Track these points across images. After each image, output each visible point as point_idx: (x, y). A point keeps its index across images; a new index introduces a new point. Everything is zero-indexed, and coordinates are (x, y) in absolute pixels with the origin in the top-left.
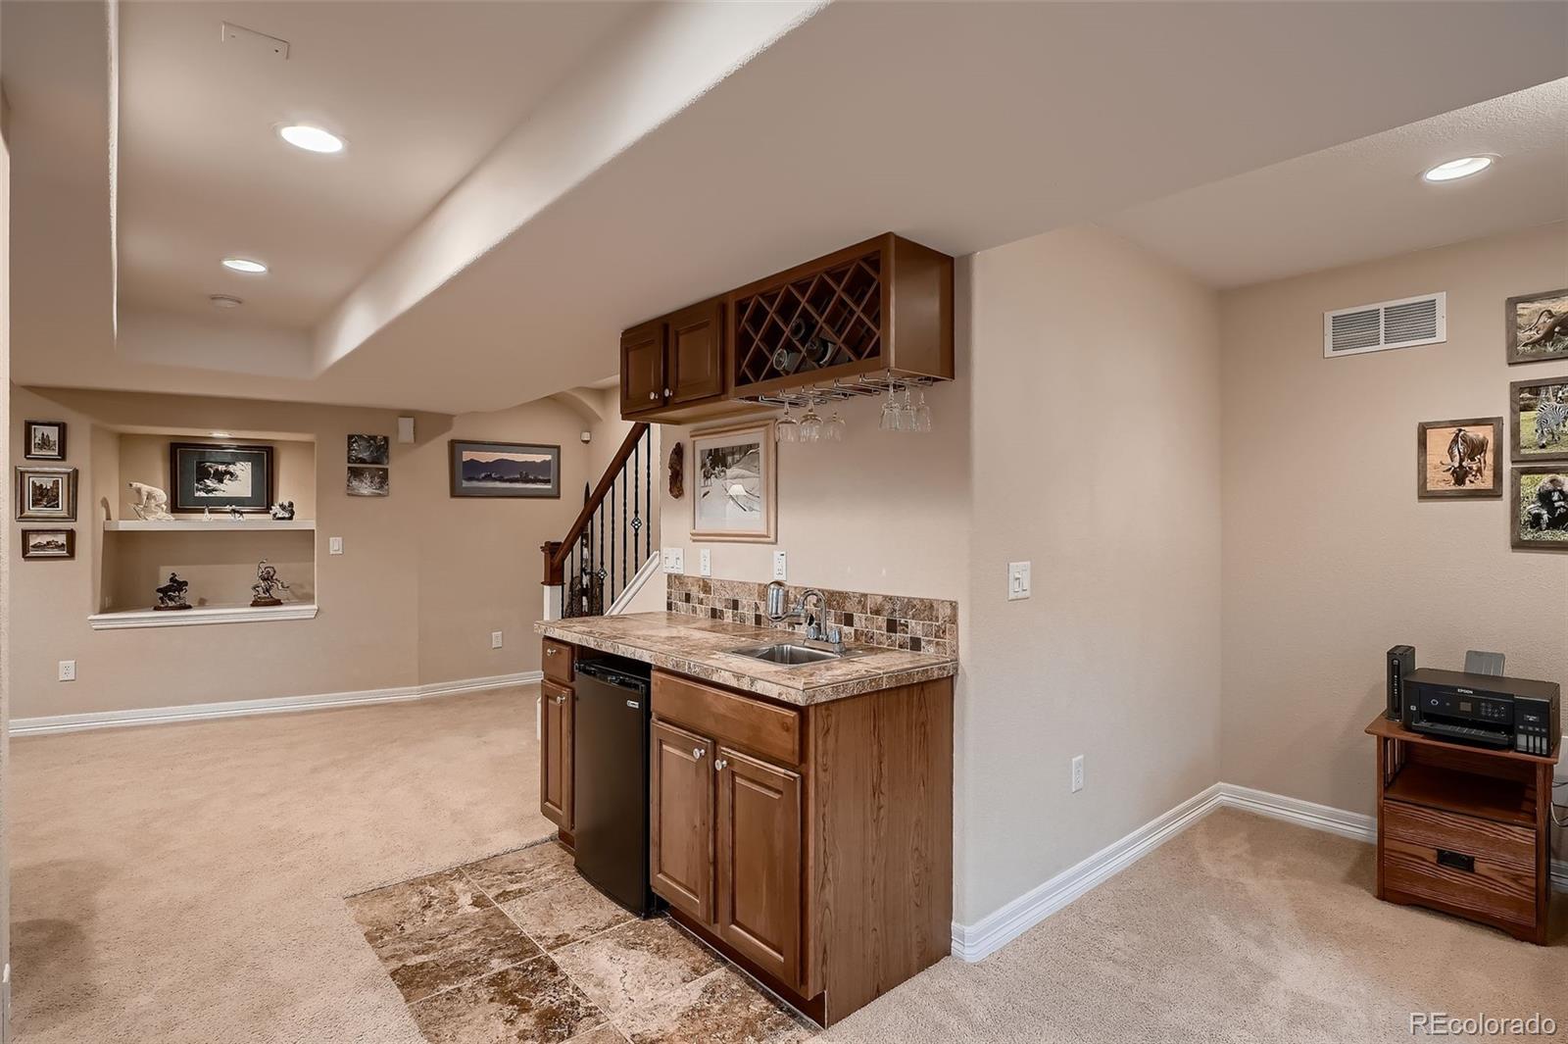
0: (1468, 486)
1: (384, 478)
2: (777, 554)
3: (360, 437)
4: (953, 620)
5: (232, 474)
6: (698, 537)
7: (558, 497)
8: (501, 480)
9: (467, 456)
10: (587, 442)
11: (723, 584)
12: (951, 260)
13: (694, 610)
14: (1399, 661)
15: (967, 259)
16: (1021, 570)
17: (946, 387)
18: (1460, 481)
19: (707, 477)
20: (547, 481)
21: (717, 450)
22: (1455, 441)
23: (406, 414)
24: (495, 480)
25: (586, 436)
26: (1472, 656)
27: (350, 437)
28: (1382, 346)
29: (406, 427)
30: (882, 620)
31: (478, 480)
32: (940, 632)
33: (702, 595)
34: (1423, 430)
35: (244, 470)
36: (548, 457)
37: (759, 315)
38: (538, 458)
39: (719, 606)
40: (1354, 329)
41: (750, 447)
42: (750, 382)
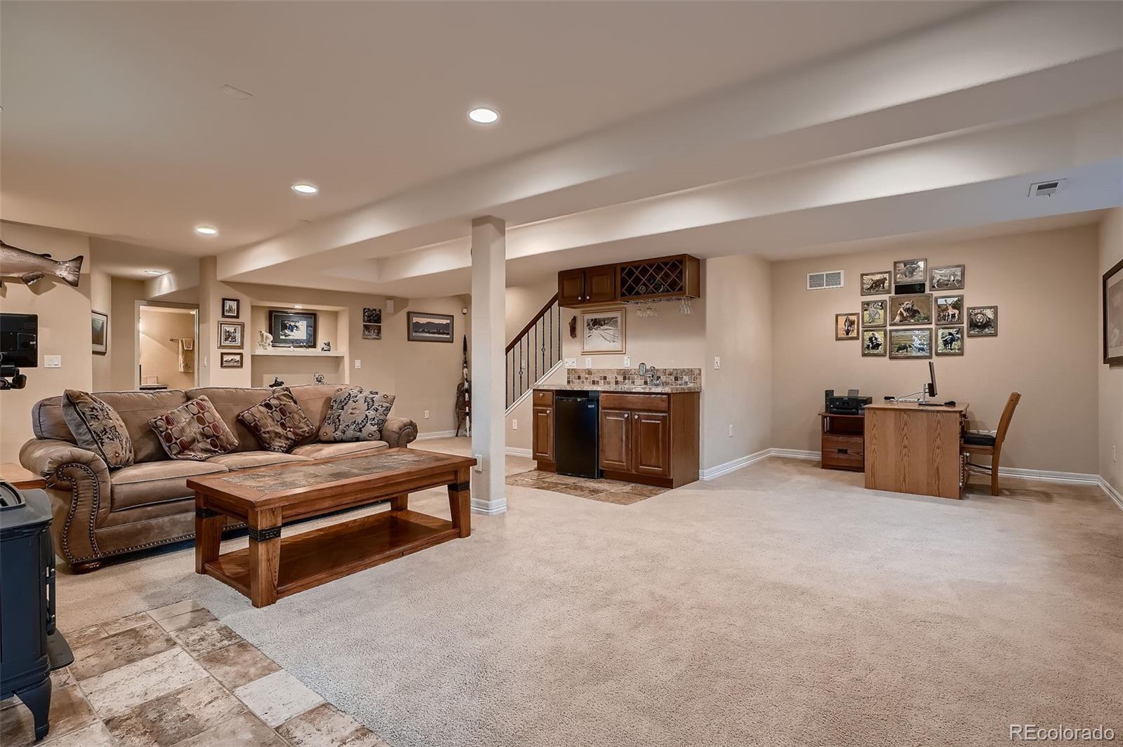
0: (850, 336)
1: (379, 332)
2: (626, 358)
3: (369, 309)
4: (700, 374)
5: (297, 327)
6: (584, 353)
7: (452, 342)
8: (429, 332)
9: (415, 320)
10: (465, 314)
11: (599, 371)
12: (699, 260)
13: (583, 382)
14: (829, 394)
15: (704, 260)
16: (717, 359)
17: (697, 300)
18: (847, 334)
19: (590, 329)
20: (448, 334)
21: (596, 319)
22: (846, 321)
23: (390, 298)
24: (426, 332)
25: (465, 311)
26: (850, 391)
27: (364, 309)
28: (825, 287)
29: (390, 304)
30: (673, 378)
31: (419, 332)
32: (695, 379)
33: (587, 376)
34: (837, 316)
35: (302, 325)
36: (448, 321)
37: (630, 273)
38: (444, 322)
39: (596, 379)
40: (816, 281)
41: (613, 318)
42: (626, 295)
